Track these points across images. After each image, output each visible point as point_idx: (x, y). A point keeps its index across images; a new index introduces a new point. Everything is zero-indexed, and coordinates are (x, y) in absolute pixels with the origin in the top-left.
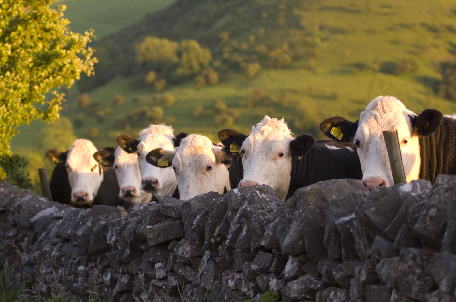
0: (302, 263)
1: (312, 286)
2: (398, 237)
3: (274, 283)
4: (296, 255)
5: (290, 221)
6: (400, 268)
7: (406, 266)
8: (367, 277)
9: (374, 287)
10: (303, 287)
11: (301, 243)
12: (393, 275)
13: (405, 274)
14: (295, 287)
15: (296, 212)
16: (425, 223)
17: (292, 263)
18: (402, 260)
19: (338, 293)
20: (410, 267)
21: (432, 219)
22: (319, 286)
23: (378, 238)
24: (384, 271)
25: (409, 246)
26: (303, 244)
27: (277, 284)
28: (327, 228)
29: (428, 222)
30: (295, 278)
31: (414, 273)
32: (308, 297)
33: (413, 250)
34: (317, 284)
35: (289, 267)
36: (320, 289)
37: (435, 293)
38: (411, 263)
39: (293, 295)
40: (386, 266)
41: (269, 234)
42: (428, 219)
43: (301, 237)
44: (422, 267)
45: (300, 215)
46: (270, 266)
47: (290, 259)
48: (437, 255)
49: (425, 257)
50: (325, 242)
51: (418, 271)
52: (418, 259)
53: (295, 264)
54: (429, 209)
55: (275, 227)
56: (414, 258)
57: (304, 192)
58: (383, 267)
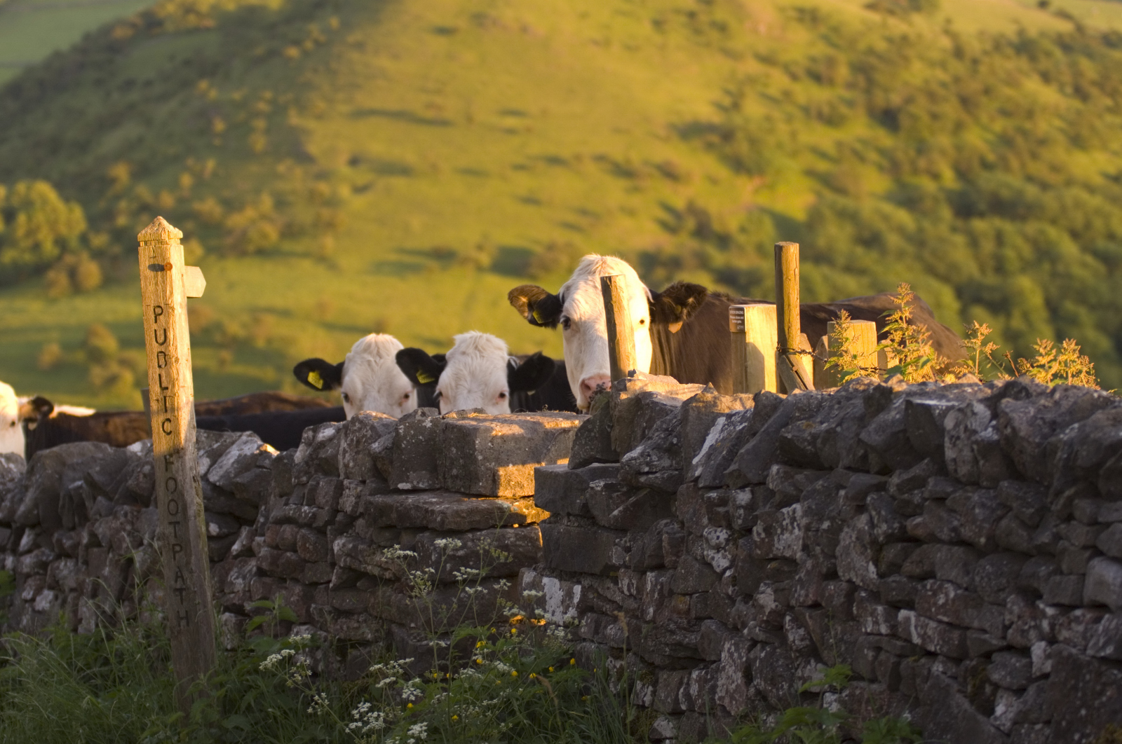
0: (38, 535)
1: (44, 558)
2: (117, 497)
3: (10, 561)
4: (33, 527)
5: (26, 488)
6: (113, 525)
7: (118, 522)
8: (89, 540)
9: (95, 550)
10: (35, 560)
11: (35, 512)
12: (108, 533)
13: (118, 531)
14: (28, 560)
15: (34, 479)
16: (138, 480)
17: (29, 536)
18: (116, 517)
19: (68, 564)
20: (121, 524)
21: (145, 476)
22: (51, 558)
23: (100, 498)
24: (101, 530)
25: (124, 503)
26: (38, 513)
27: (13, 562)
28: (62, 494)
29: (141, 479)
30: (29, 551)
31: (124, 530)
32: (41, 572)
33: (126, 508)
34: (48, 556)
35: (25, 541)
36: (51, 561)
37: (141, 548)
38: (122, 519)
39: (26, 570)
40: (103, 525)
41: (6, 506)
42: (141, 476)
43: (36, 505)
44: (132, 524)
45: (37, 480)
46: (7, 544)
47: (27, 532)
48: (144, 510)
49: (135, 513)
50: (59, 510)
51: (128, 527)
52: (129, 515)
53: (31, 537)
54: (143, 466)
55: (13, 497)
56: (126, 515)
57: (42, 456)
58: (100, 526)
